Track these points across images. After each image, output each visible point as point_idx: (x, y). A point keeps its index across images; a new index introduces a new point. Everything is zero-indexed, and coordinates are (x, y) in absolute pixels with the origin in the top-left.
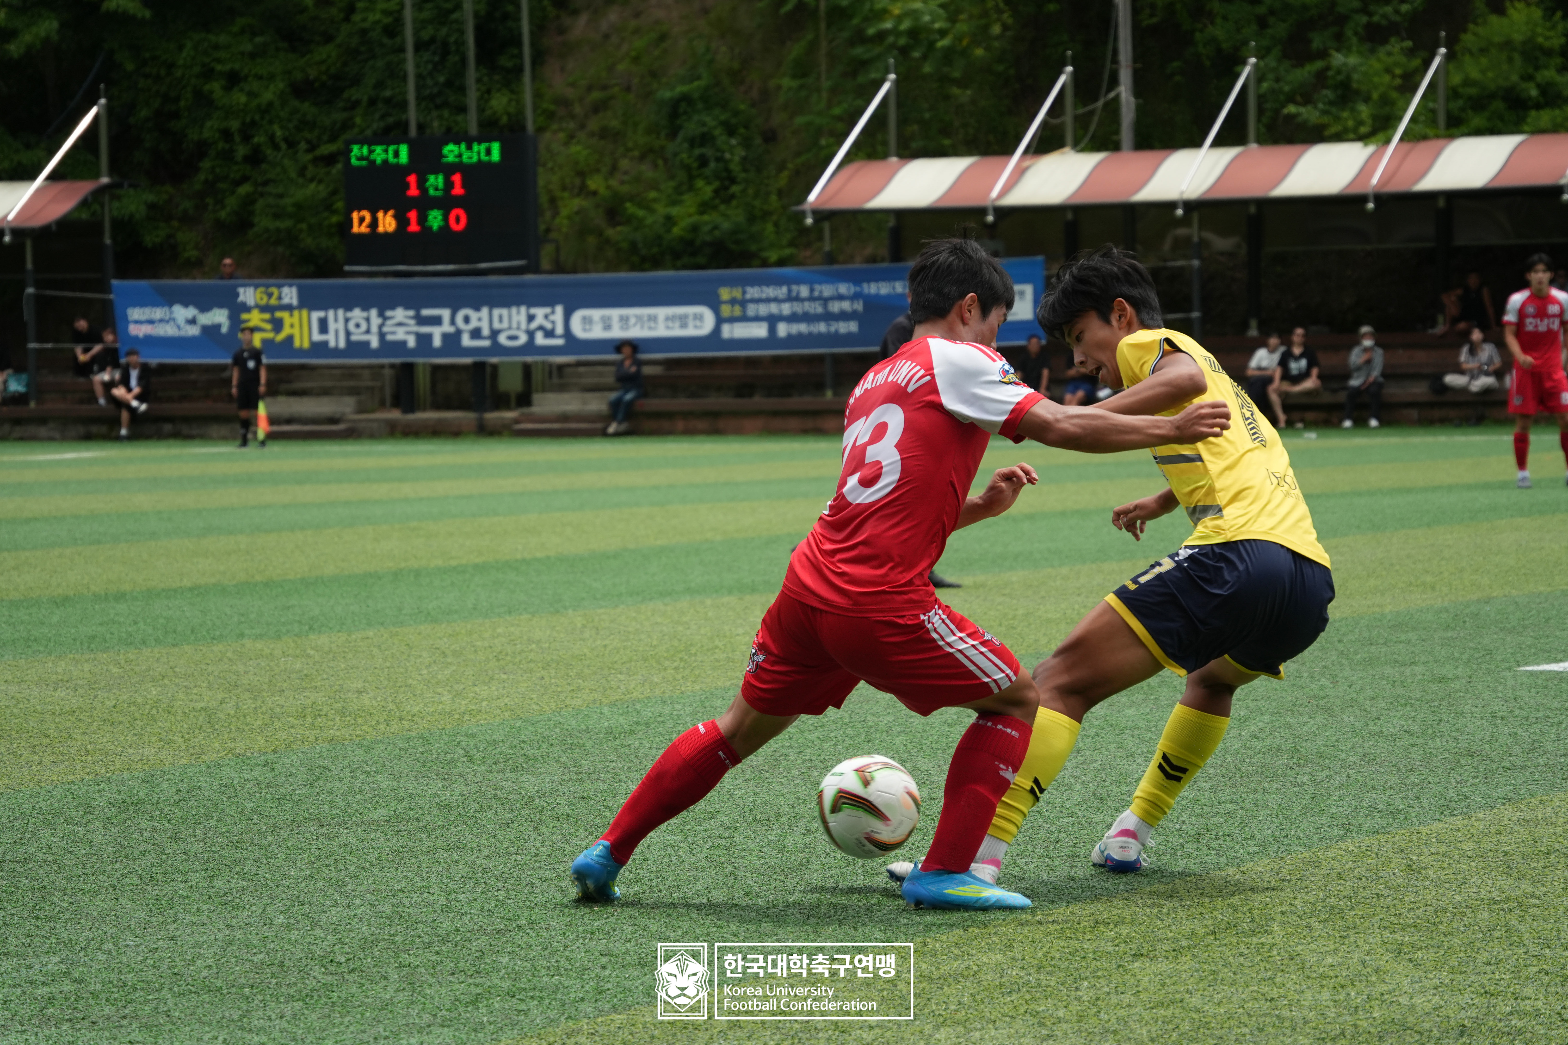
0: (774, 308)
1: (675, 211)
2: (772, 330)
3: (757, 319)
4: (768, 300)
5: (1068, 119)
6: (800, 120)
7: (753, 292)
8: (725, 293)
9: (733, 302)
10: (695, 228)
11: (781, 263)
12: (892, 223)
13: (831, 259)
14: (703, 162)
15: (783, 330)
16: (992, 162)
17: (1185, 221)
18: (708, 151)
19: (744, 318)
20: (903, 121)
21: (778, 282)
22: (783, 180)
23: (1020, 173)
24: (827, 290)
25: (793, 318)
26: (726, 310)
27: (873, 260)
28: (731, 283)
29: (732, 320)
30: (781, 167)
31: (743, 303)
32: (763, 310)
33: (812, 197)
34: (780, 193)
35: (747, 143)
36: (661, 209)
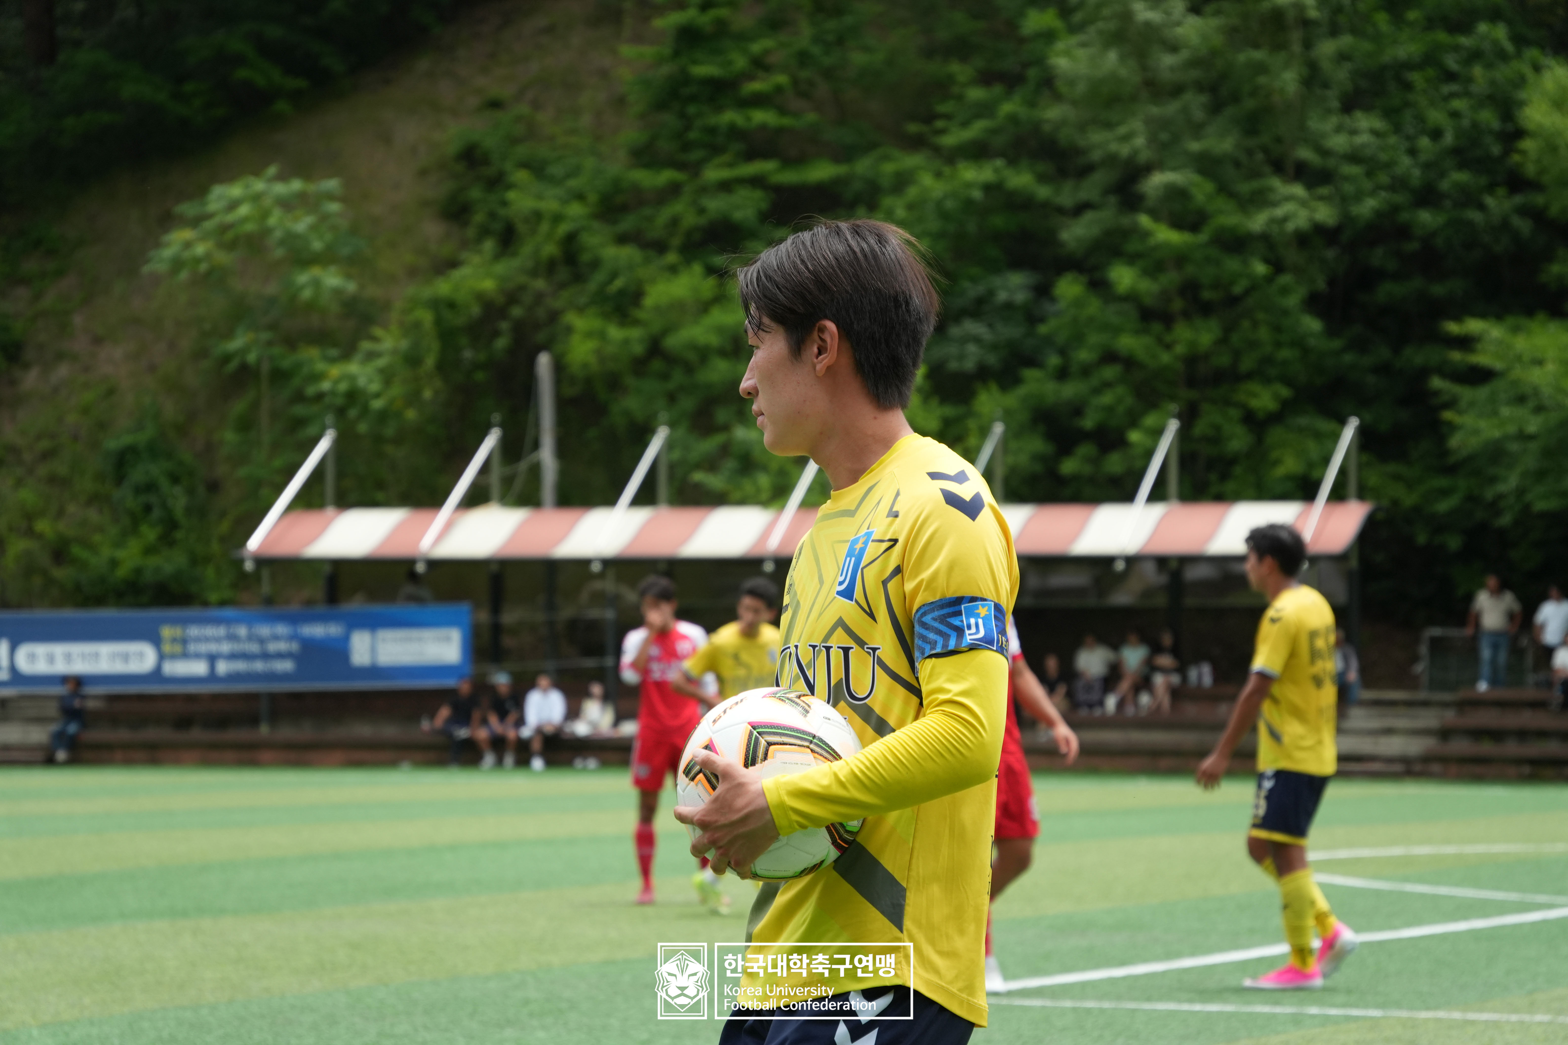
0: (213, 647)
1: (120, 554)
2: (212, 667)
3: (197, 656)
4: (207, 639)
5: (495, 479)
6: (242, 472)
7: (194, 631)
8: (167, 632)
9: (174, 640)
10: (138, 571)
11: (223, 603)
12: (327, 569)
13: (269, 601)
14: (148, 509)
15: (222, 668)
16: (421, 516)
17: (601, 575)
18: (153, 499)
19: (185, 656)
20: (340, 475)
21: (217, 621)
22: (224, 527)
23: (449, 526)
24: (264, 630)
25: (233, 656)
26: (167, 648)
27: (309, 603)
28: (174, 622)
29: (173, 657)
30: (223, 514)
31: (184, 641)
32: (203, 648)
33: (254, 543)
34: (223, 540)
35: (191, 492)
36: (106, 552)
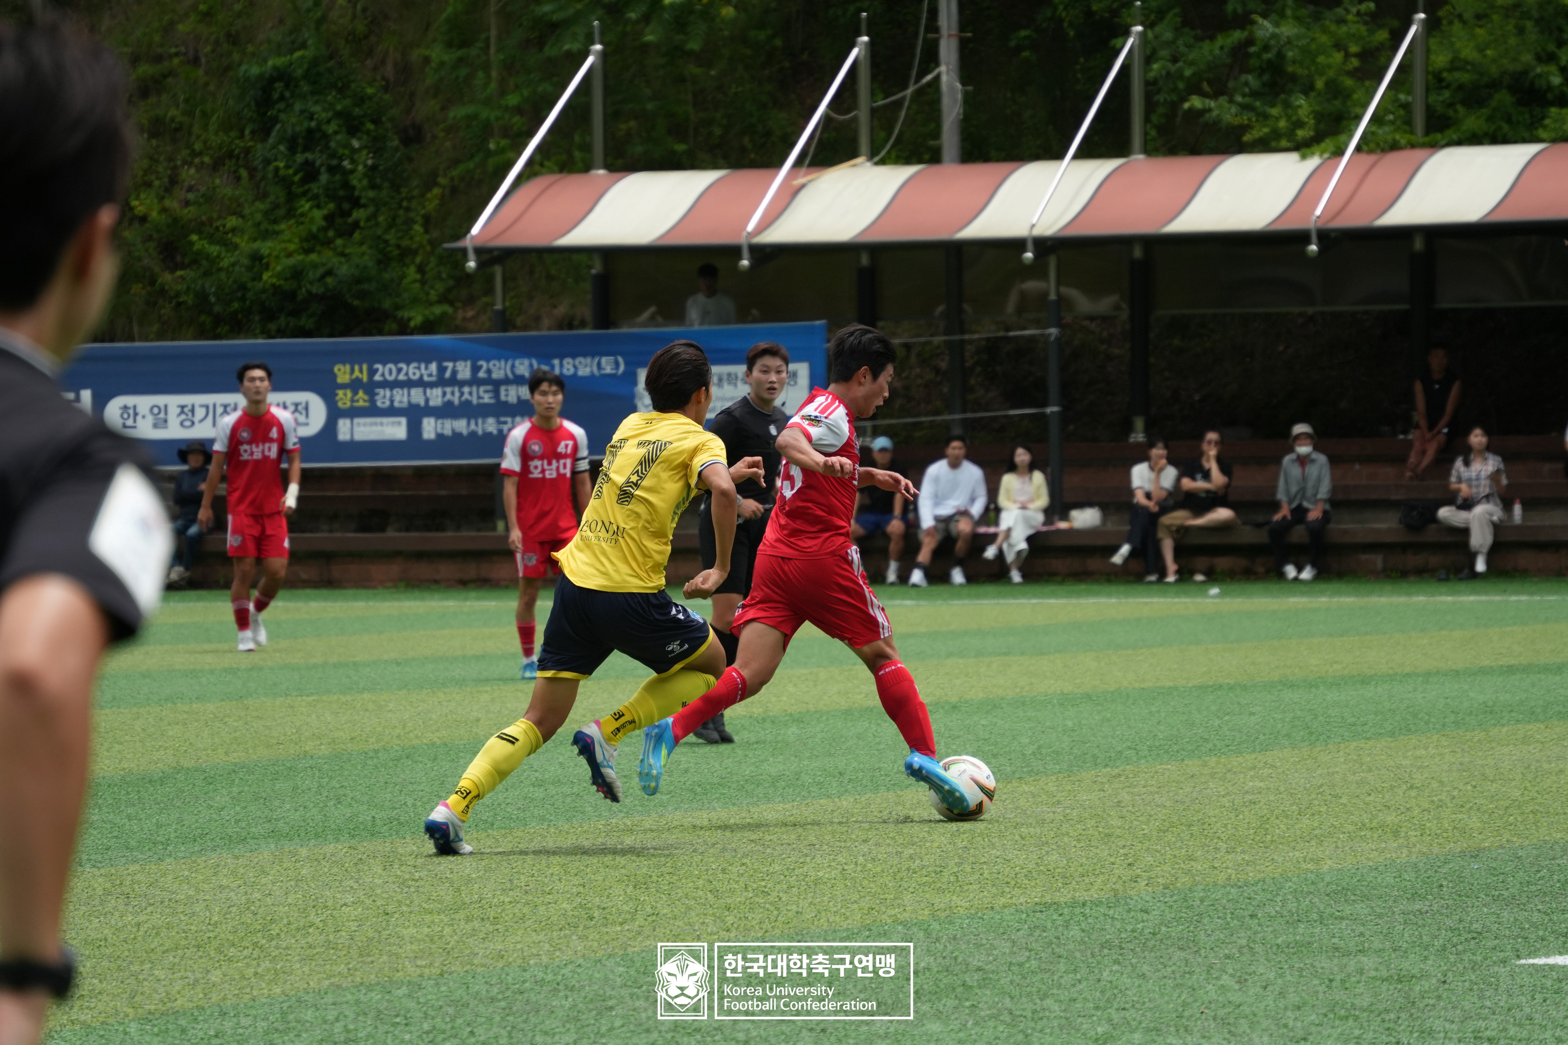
0: (417, 396)
1: (266, 247)
2: (414, 428)
3: (392, 411)
4: (409, 384)
5: (863, 114)
6: (458, 112)
7: (385, 371)
8: (343, 373)
9: (355, 385)
10: (297, 274)
11: (429, 327)
12: (597, 268)
13: (504, 322)
14: (310, 173)
15: (430, 428)
16: (748, 177)
17: (1037, 269)
18: (317, 157)
19: (373, 411)
20: (612, 116)
21: (423, 356)
22: (432, 201)
23: (790, 194)
24: (499, 369)
25: (446, 411)
26: (344, 398)
27: (568, 323)
28: (352, 357)
29: (353, 413)
30: (430, 182)
31: (371, 388)
32: (401, 398)
33: (477, 229)
34: (428, 222)
35: (377, 146)
36: (245, 244)
